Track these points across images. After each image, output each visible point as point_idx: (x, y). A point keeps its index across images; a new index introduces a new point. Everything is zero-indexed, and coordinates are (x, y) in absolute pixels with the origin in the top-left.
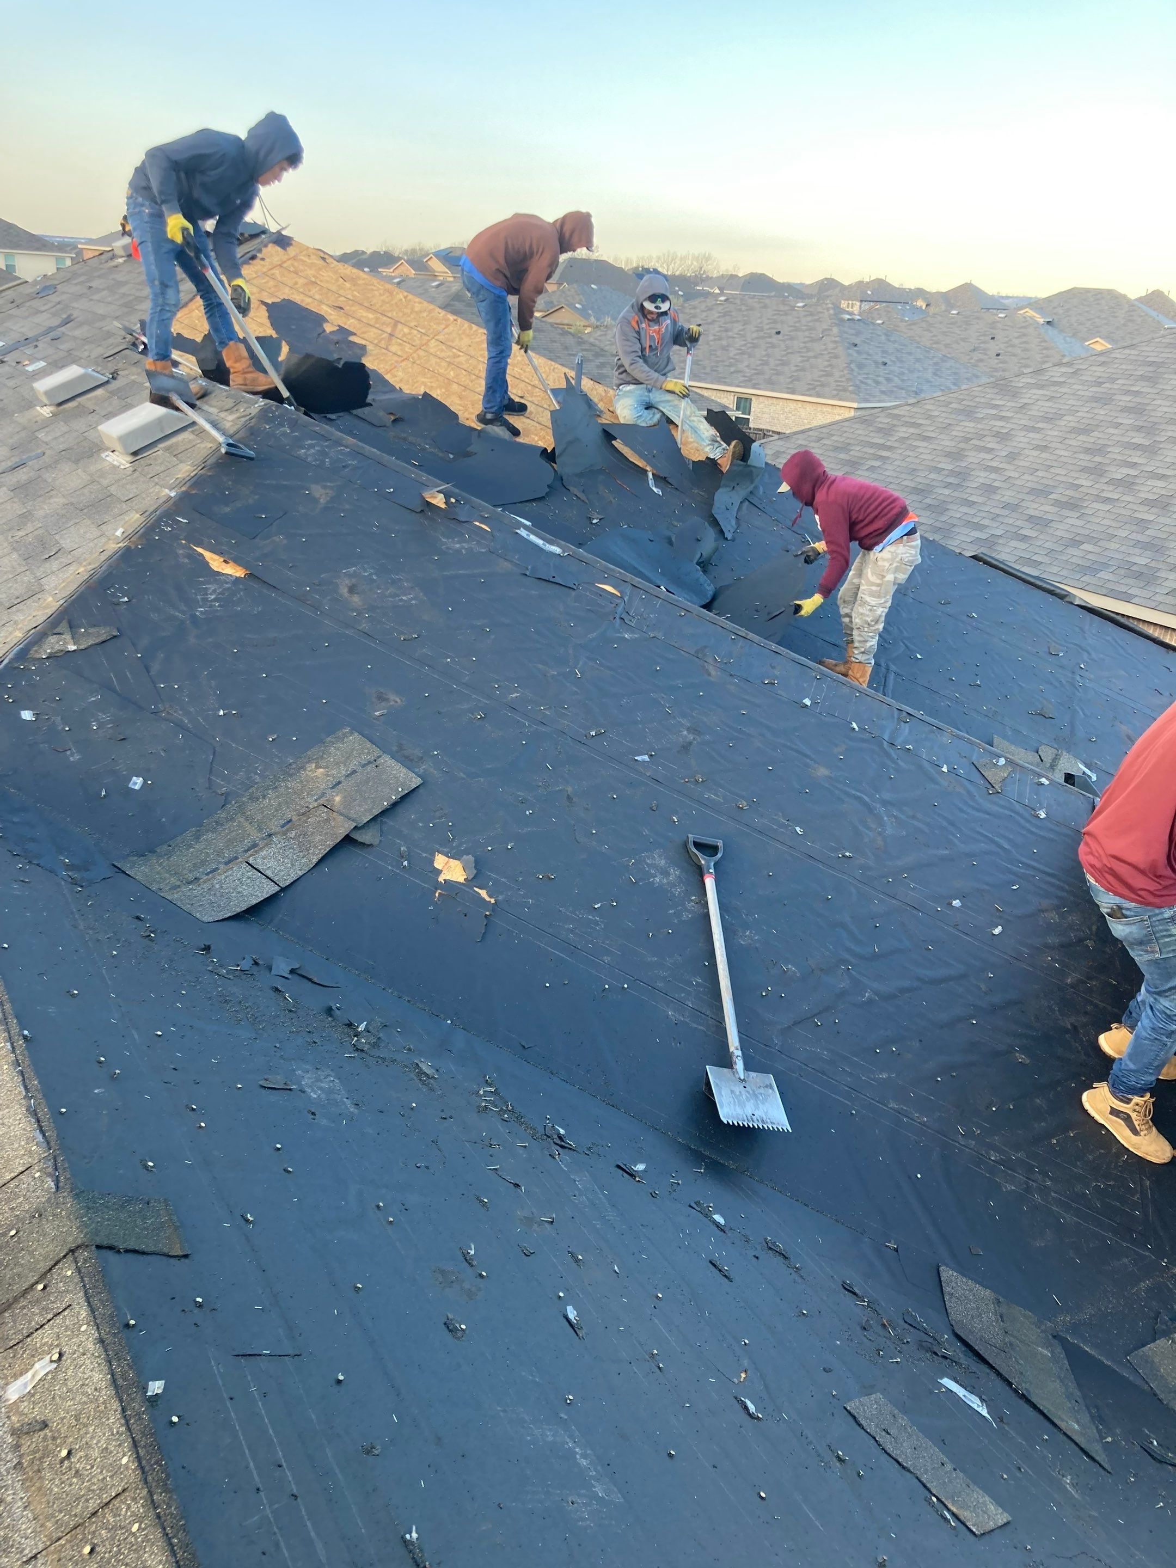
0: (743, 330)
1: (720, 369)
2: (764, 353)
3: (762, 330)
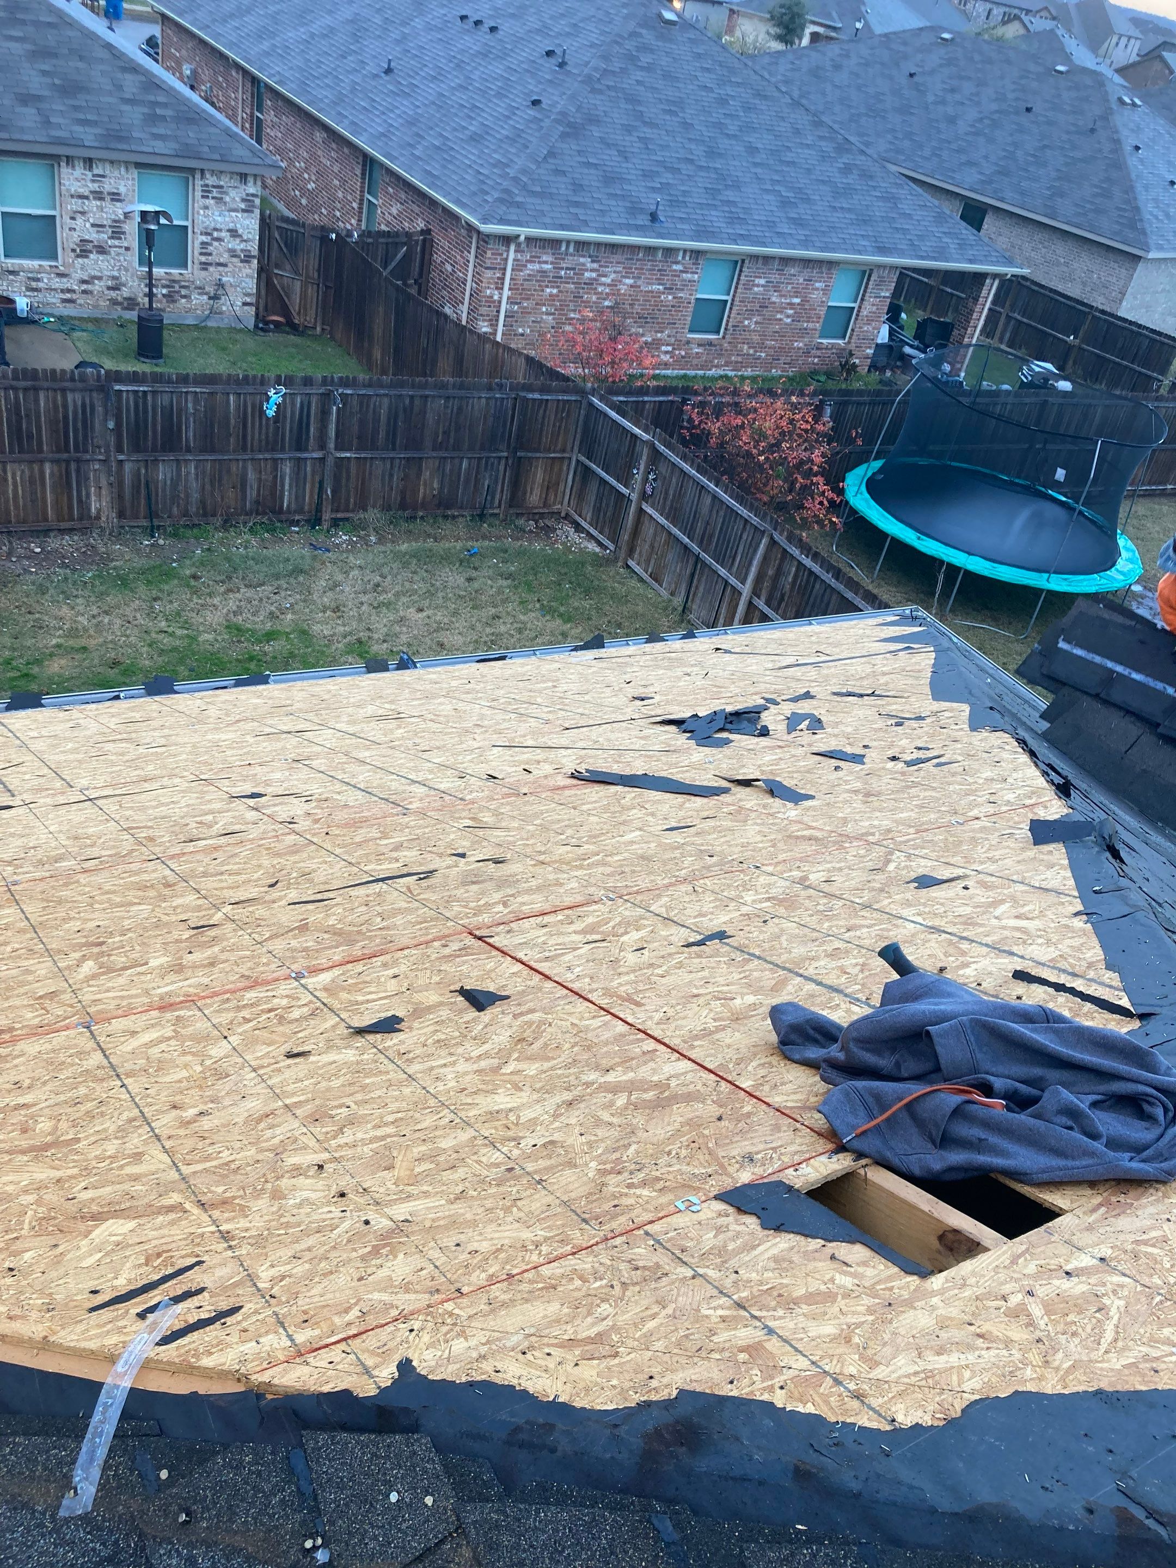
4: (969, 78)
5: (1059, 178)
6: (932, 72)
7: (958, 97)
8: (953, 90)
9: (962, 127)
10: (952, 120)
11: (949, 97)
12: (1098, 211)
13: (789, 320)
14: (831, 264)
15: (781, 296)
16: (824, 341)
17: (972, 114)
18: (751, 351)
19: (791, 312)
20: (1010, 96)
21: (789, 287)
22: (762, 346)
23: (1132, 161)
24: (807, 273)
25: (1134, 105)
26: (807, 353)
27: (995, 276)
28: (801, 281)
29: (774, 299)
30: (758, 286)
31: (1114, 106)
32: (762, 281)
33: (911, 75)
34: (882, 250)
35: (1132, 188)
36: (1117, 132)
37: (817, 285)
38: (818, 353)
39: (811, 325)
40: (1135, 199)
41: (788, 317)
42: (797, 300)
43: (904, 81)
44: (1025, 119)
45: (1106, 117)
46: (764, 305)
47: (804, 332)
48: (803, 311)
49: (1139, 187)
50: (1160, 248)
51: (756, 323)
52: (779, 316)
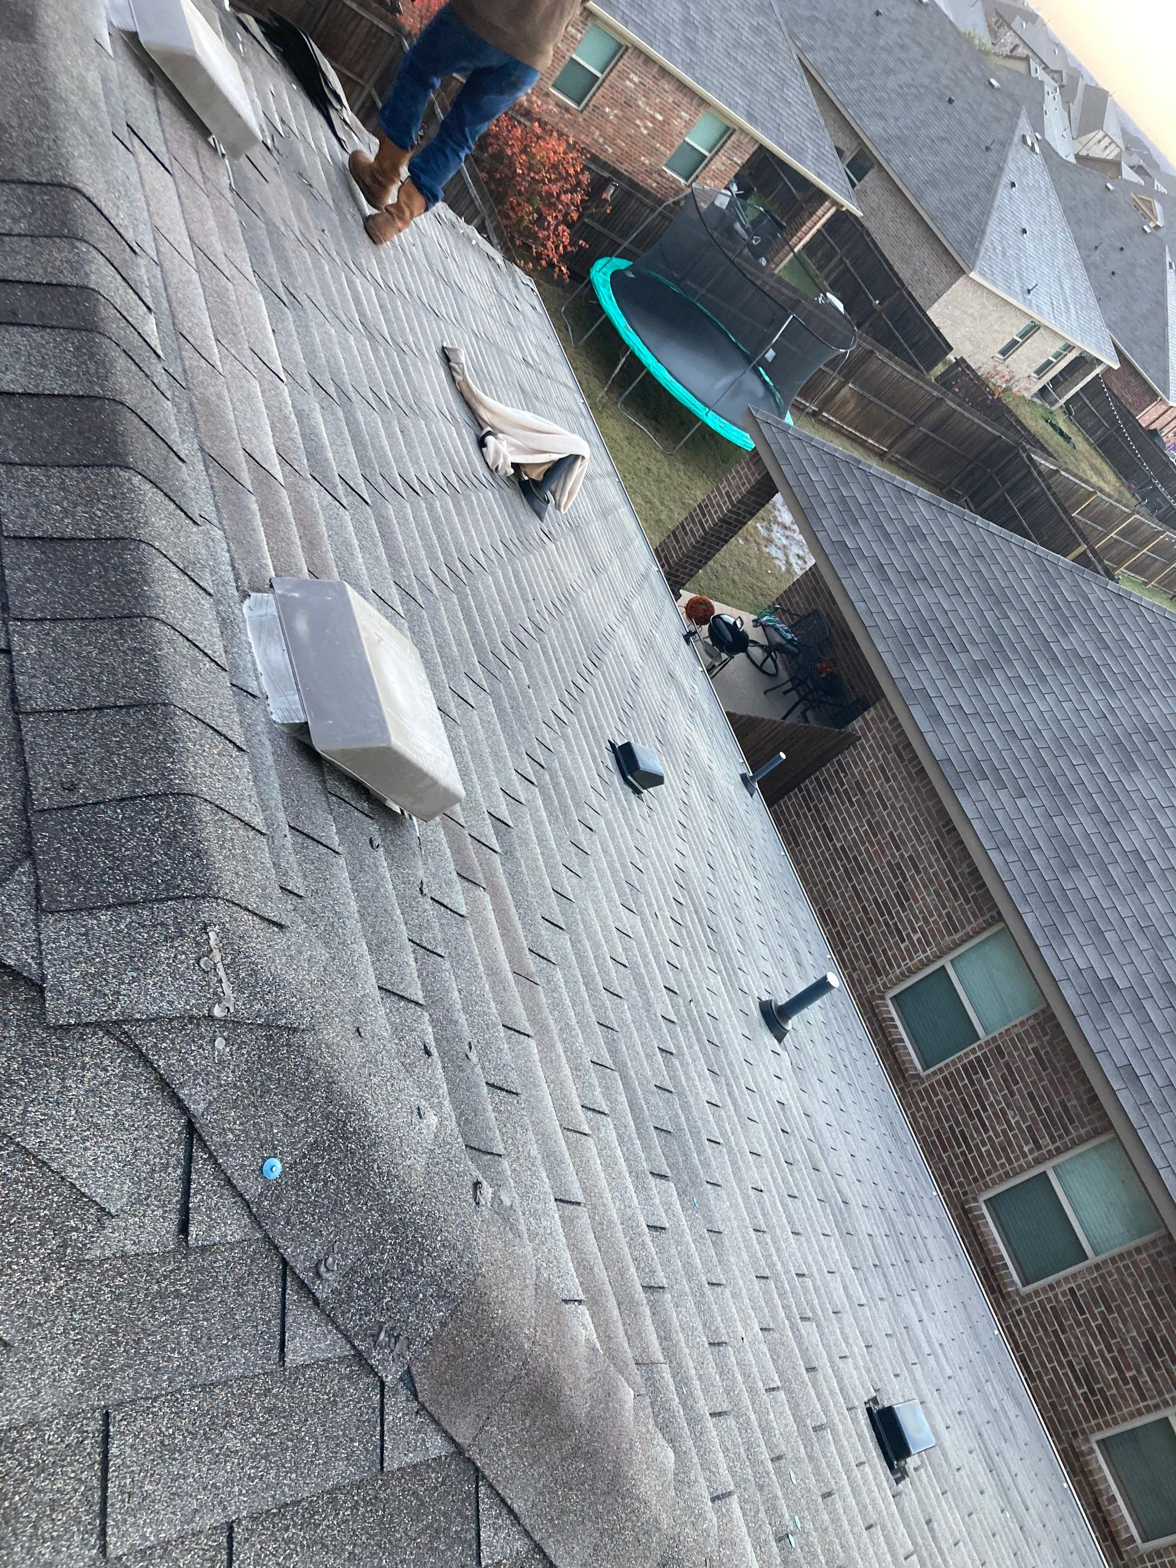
0: (920, 63)
1: (867, 96)
2: (922, 116)
3: (937, 81)
4: (920, 45)
5: (940, 171)
6: (896, 22)
7: (903, 56)
8: (902, 47)
9: (892, 82)
10: (888, 72)
11: (897, 50)
12: (954, 216)
13: (645, 132)
14: (703, 102)
15: (648, 104)
16: (669, 172)
17: (906, 77)
18: (601, 140)
19: (650, 125)
20: (944, 81)
21: (658, 100)
22: (613, 143)
23: (1003, 192)
24: (679, 97)
25: (1033, 149)
26: (649, 173)
27: (835, 203)
28: (670, 101)
29: (640, 103)
30: (631, 81)
31: (1017, 138)
32: (636, 79)
33: (878, 13)
34: (751, 117)
35: (990, 212)
36: (1005, 161)
37: (683, 113)
38: (659, 179)
39: (662, 149)
40: (987, 223)
41: (646, 128)
42: (660, 117)
43: (869, 14)
44: (942, 106)
45: (1004, 145)
46: (629, 103)
47: (653, 152)
48: (661, 131)
49: (994, 216)
50: (983, 275)
51: (616, 116)
52: (638, 122)
